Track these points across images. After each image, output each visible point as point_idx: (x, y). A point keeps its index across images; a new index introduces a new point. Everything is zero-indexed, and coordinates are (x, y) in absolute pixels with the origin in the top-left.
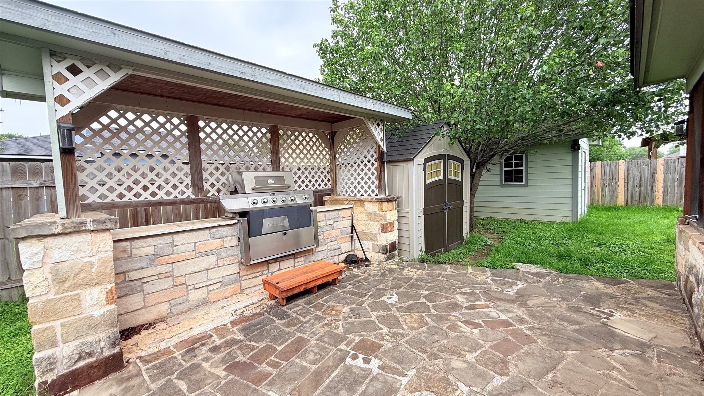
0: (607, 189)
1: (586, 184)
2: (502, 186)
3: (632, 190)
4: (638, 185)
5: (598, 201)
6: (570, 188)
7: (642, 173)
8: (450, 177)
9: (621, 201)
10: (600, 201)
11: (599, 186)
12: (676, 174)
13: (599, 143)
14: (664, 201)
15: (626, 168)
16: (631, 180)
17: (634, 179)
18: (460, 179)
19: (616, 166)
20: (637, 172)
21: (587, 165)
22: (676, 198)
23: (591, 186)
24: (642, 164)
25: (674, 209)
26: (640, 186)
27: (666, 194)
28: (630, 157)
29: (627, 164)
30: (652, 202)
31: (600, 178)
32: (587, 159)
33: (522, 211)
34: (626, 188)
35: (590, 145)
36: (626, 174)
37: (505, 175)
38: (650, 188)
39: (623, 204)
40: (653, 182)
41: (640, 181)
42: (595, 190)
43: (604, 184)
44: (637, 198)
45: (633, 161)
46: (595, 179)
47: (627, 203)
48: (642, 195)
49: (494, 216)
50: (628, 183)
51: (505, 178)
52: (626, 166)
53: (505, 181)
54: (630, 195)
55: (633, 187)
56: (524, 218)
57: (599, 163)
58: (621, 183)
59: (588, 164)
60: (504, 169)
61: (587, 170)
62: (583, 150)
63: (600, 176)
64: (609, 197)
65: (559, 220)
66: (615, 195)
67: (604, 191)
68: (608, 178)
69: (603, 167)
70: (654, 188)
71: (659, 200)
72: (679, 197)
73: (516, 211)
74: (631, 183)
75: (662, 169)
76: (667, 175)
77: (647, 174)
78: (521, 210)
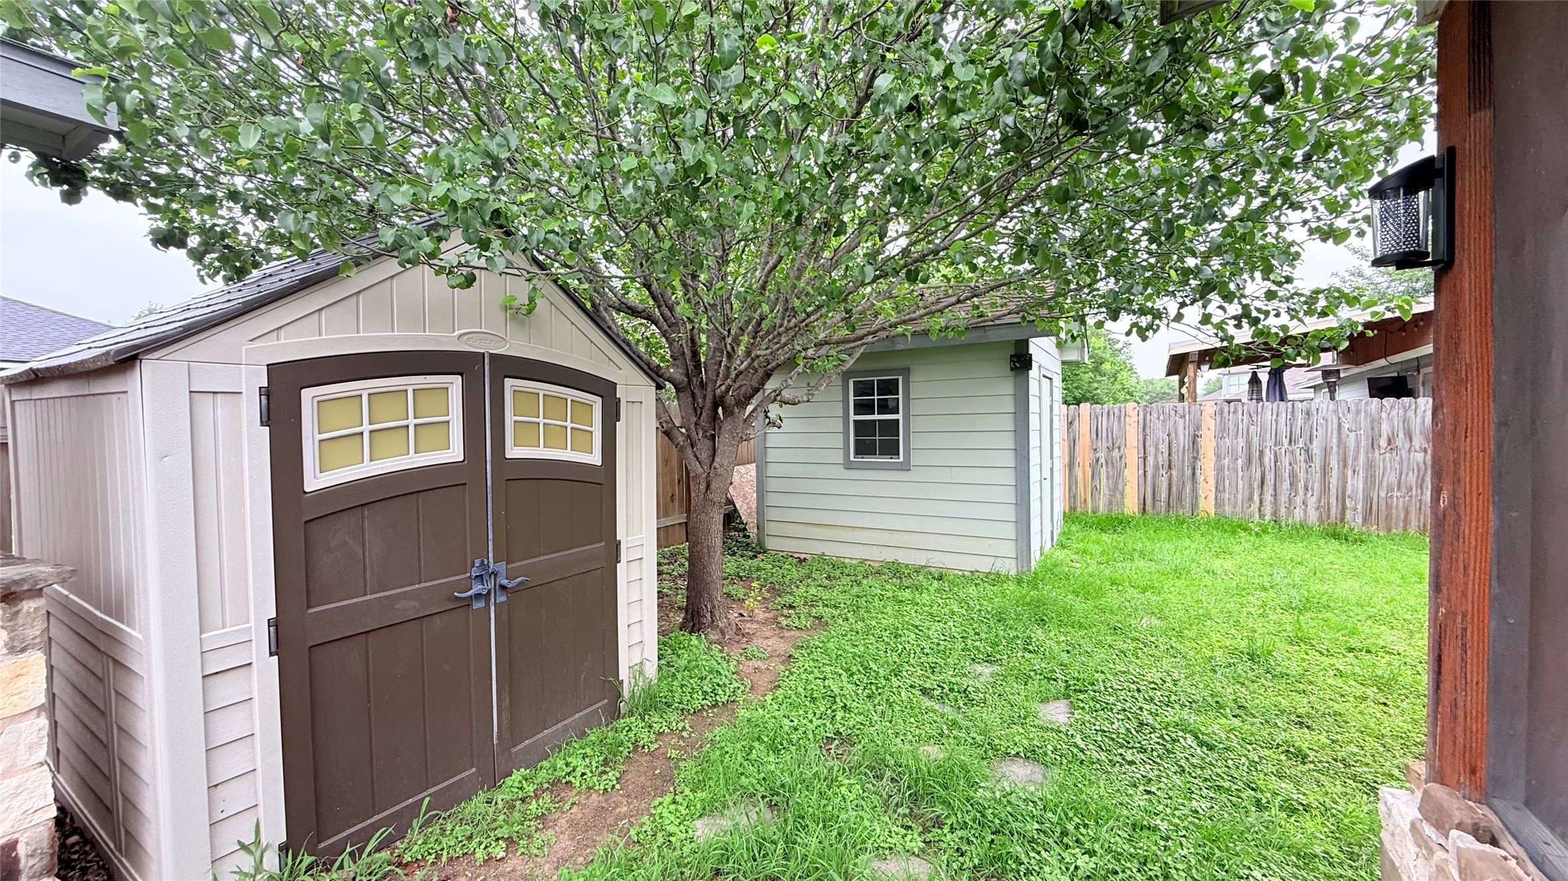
0: (1103, 470)
1: (1056, 461)
2: (849, 466)
3: (1154, 476)
4: (1166, 465)
5: (1085, 500)
6: (1009, 477)
7: (1173, 435)
8: (513, 452)
9: (1131, 505)
10: (1089, 501)
11: (1087, 464)
12: (1240, 439)
13: (1083, 358)
14: (1219, 504)
15: (1141, 422)
16: (1151, 450)
17: (1157, 448)
18: (595, 458)
19: (1120, 418)
20: (1163, 432)
21: (1056, 411)
22: (1240, 496)
23: (1071, 465)
24: (1173, 413)
25: (1240, 526)
26: (1170, 467)
27: (1221, 488)
28: (1148, 397)
29: (1141, 413)
30: (1194, 506)
31: (1088, 444)
32: (1058, 395)
33: (896, 539)
34: (1141, 472)
35: (1064, 363)
36: (1141, 437)
37: (856, 435)
38: (1188, 472)
39: (1136, 510)
40: (1195, 458)
41: (1170, 455)
42: (1079, 472)
43: (1097, 461)
44: (1164, 496)
45: (1154, 405)
46: (1077, 447)
47: (1144, 509)
48: (1174, 489)
49: (831, 551)
50: (1145, 459)
51: (856, 441)
52: (1141, 417)
53: (858, 452)
54: (1149, 489)
55: (1156, 468)
56: (904, 558)
57: (1085, 407)
58: (1132, 456)
59: (1060, 409)
60: (853, 417)
61: (1056, 425)
62: (1044, 372)
63: (1088, 440)
64: (1107, 492)
65: (984, 566)
66: (1120, 487)
67: (1096, 477)
68: (1105, 445)
69: (1095, 417)
70: (1198, 472)
71: (1207, 505)
72: (1247, 493)
73: (884, 538)
74: (1150, 459)
75: (1213, 428)
76: (1221, 442)
77: (1182, 440)
78: (896, 535)
